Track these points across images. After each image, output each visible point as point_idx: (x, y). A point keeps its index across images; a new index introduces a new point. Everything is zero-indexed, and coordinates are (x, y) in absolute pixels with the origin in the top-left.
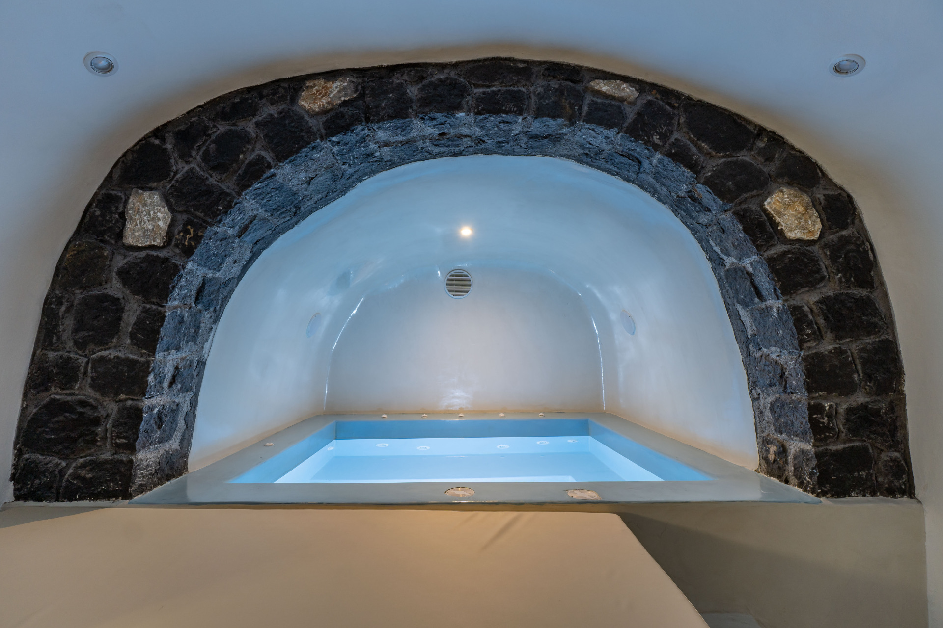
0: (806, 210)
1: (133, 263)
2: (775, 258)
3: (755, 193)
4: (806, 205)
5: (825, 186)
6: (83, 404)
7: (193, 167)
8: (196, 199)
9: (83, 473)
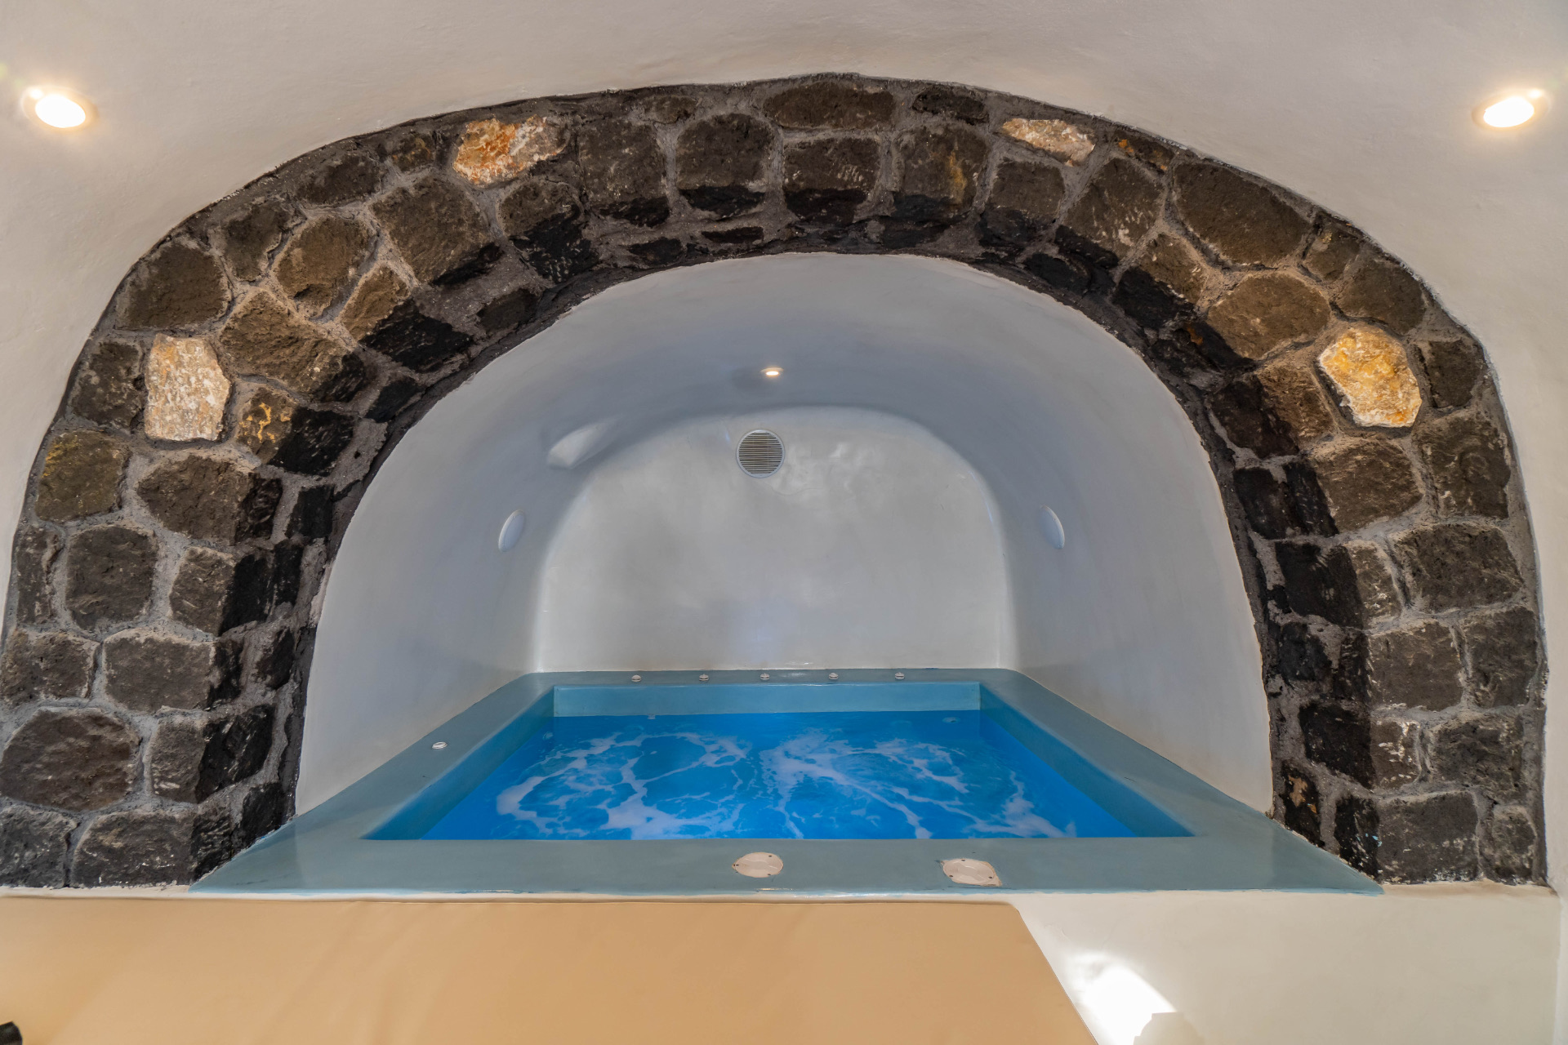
0: (1396, 372)
1: (166, 473)
2: (1331, 462)
3: (1302, 338)
4: (1395, 362)
5: (1433, 325)
6: (98, 721)
7: (265, 293)
8: (271, 353)
9: (107, 840)
